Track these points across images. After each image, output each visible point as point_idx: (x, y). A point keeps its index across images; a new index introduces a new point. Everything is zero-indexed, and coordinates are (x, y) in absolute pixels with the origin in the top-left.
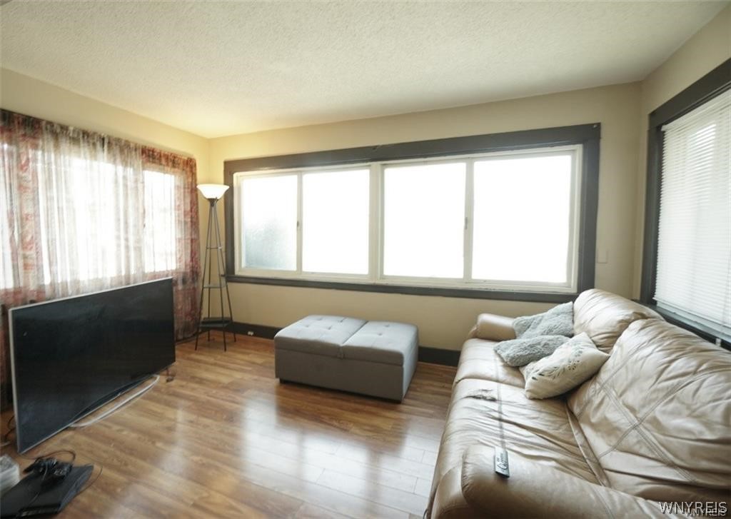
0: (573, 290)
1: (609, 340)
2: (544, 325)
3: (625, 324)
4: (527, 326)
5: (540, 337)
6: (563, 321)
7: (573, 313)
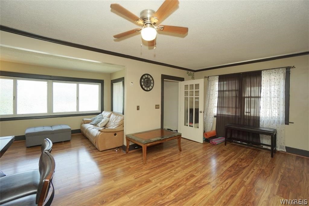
0: (100, 112)
1: (109, 117)
2: (98, 118)
3: (111, 114)
4: (94, 119)
5: (98, 120)
6: (101, 117)
7: (102, 115)
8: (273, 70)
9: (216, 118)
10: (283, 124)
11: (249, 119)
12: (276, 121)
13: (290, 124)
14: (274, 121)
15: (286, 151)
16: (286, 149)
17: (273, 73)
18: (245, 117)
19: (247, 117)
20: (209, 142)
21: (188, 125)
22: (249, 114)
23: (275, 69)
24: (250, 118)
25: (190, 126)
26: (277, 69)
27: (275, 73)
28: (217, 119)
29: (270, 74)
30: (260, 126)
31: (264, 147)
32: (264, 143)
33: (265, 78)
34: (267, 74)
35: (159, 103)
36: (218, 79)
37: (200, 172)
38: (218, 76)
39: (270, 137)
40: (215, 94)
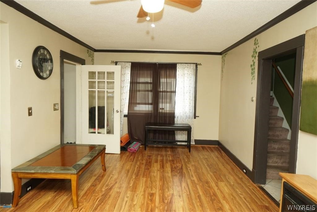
8: (186, 65)
9: (126, 118)
10: (193, 118)
11: (164, 116)
12: (188, 116)
13: (197, 118)
14: (186, 116)
15: (194, 144)
16: (195, 142)
17: (186, 67)
18: (161, 114)
19: (163, 114)
20: (127, 150)
21: (97, 132)
22: (162, 111)
23: (188, 64)
24: (166, 115)
25: (98, 133)
26: (189, 64)
27: (188, 67)
28: (128, 118)
29: (184, 68)
30: (175, 123)
31: (179, 143)
32: (178, 140)
33: (180, 71)
34: (181, 68)
35: (58, 101)
36: (130, 66)
37: (154, 187)
38: (130, 64)
39: (187, 132)
40: (126, 87)
